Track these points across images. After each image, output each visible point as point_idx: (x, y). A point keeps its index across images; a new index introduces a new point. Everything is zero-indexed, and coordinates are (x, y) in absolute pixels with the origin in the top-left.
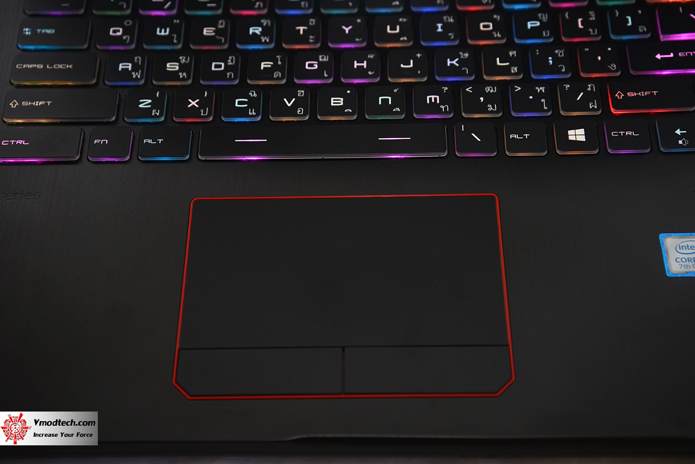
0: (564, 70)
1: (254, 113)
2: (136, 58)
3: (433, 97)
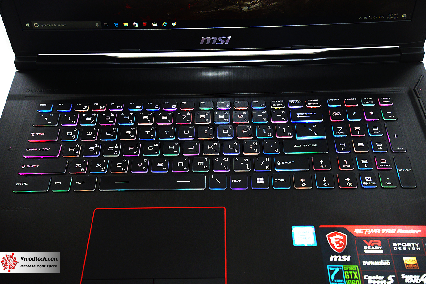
0: (256, 151)
1: (124, 170)
2: (77, 145)
3: (201, 163)
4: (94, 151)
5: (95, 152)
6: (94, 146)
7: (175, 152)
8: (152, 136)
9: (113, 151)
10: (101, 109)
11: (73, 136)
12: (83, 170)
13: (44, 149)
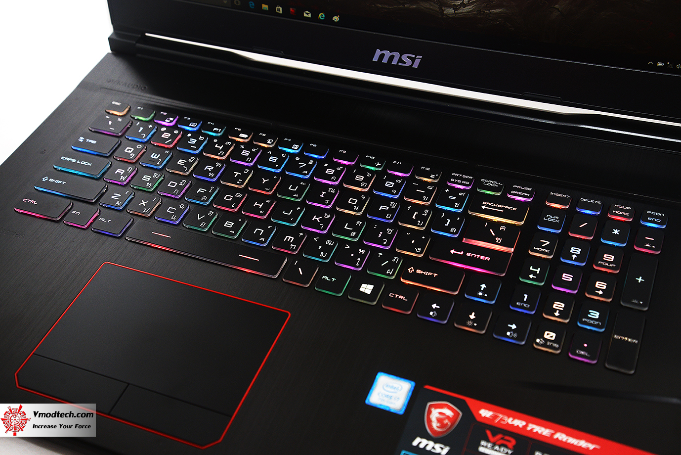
0: (385, 243)
1: (175, 219)
2: (129, 168)
3: (290, 237)
5: (148, 184)
6: (152, 175)
7: (261, 212)
8: (240, 182)
10: (191, 127)
12: (119, 205)
13: (85, 163)
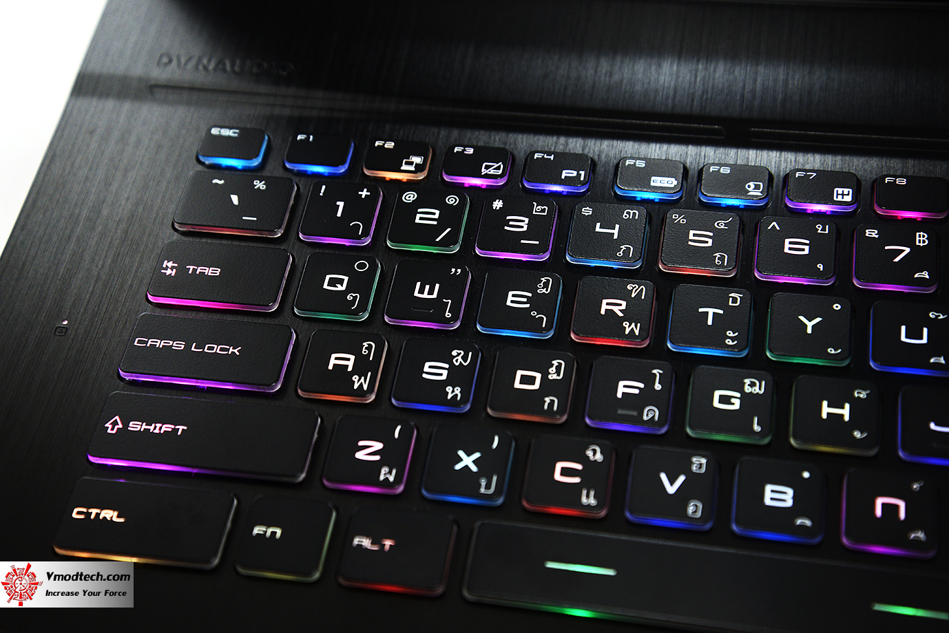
2: (366, 344)
4: (444, 384)
5: (449, 389)
6: (449, 359)
7: (857, 434)
8: (733, 339)
9: (540, 394)
10: (487, 176)
11: (349, 298)
12: (391, 479)
13: (217, 349)
